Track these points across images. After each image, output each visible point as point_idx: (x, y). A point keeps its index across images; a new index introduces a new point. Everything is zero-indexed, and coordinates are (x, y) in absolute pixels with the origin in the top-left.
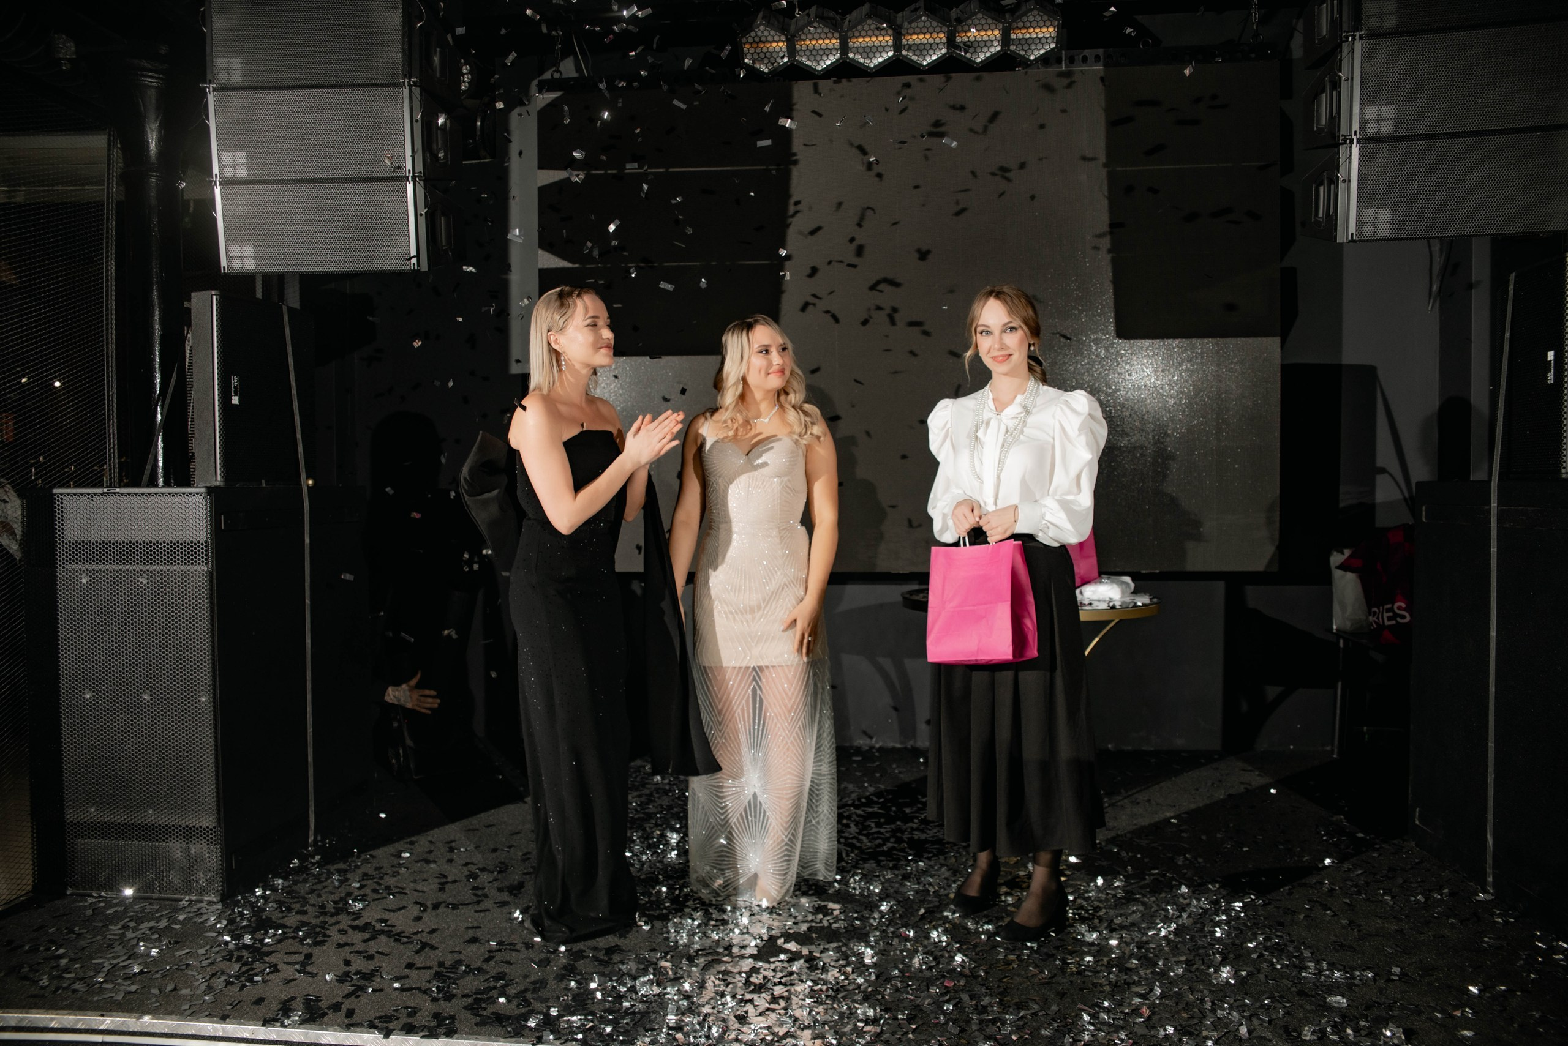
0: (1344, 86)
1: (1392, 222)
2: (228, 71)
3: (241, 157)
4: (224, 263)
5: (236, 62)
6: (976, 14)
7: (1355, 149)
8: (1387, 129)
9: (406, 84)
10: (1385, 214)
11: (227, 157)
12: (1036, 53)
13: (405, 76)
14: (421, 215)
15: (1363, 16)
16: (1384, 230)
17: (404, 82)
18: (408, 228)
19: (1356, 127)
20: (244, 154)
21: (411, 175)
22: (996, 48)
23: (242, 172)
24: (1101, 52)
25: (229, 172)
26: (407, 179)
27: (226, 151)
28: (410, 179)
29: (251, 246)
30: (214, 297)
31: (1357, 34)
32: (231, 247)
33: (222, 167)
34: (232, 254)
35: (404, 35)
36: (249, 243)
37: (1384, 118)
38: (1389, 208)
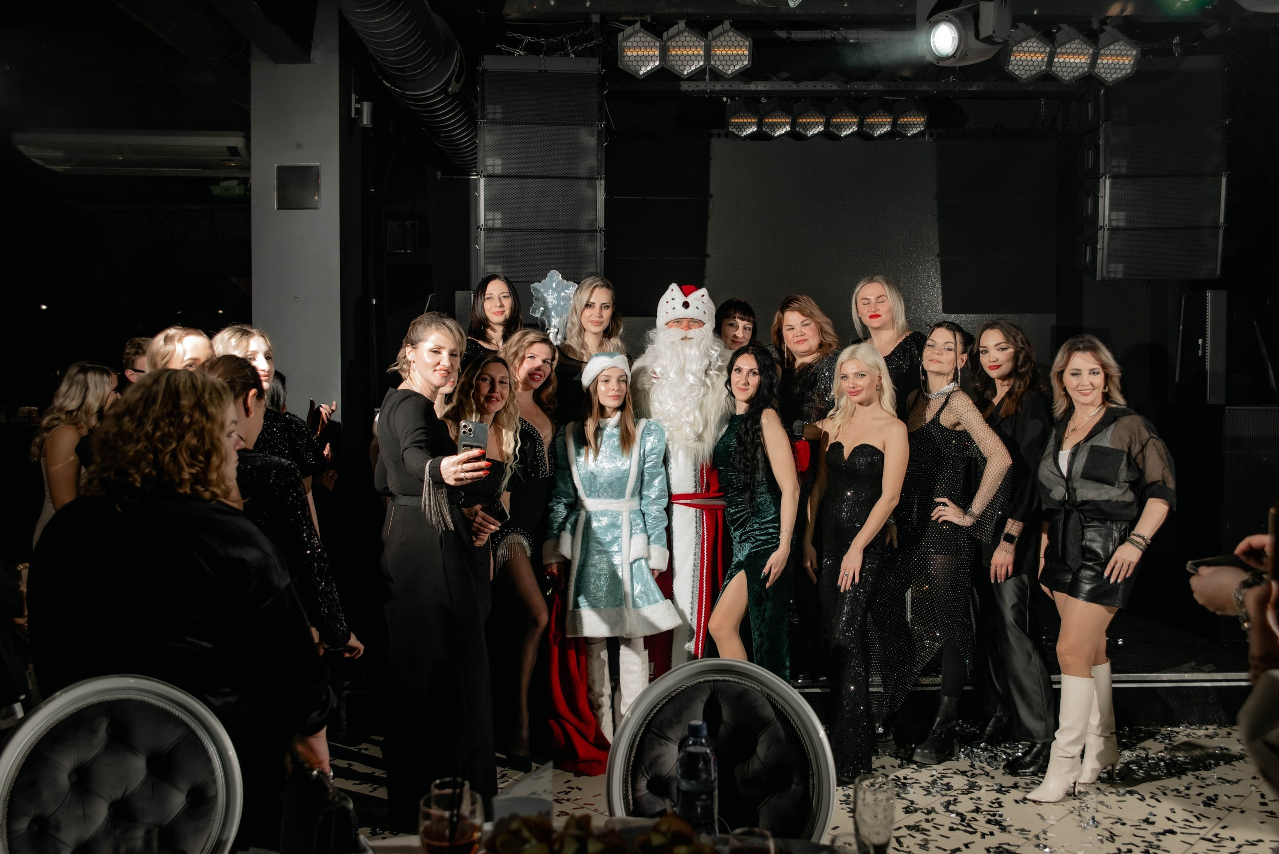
0: (1100, 199)
1: (1124, 271)
2: (493, 166)
3: (498, 215)
5: (498, 162)
7: (1106, 233)
8: (1122, 224)
9: (599, 178)
10: (1120, 267)
11: (490, 215)
12: (912, 132)
13: (598, 174)
15: (1110, 166)
16: (1120, 275)
17: (602, 177)
18: (596, 259)
19: (1107, 222)
20: (500, 214)
22: (887, 128)
23: (498, 224)
25: (490, 224)
26: (597, 232)
27: (488, 211)
28: (599, 231)
29: (500, 266)
31: (1107, 176)
32: (487, 265)
33: (486, 220)
35: (597, 150)
36: (499, 264)
37: (1120, 219)
38: (1122, 265)
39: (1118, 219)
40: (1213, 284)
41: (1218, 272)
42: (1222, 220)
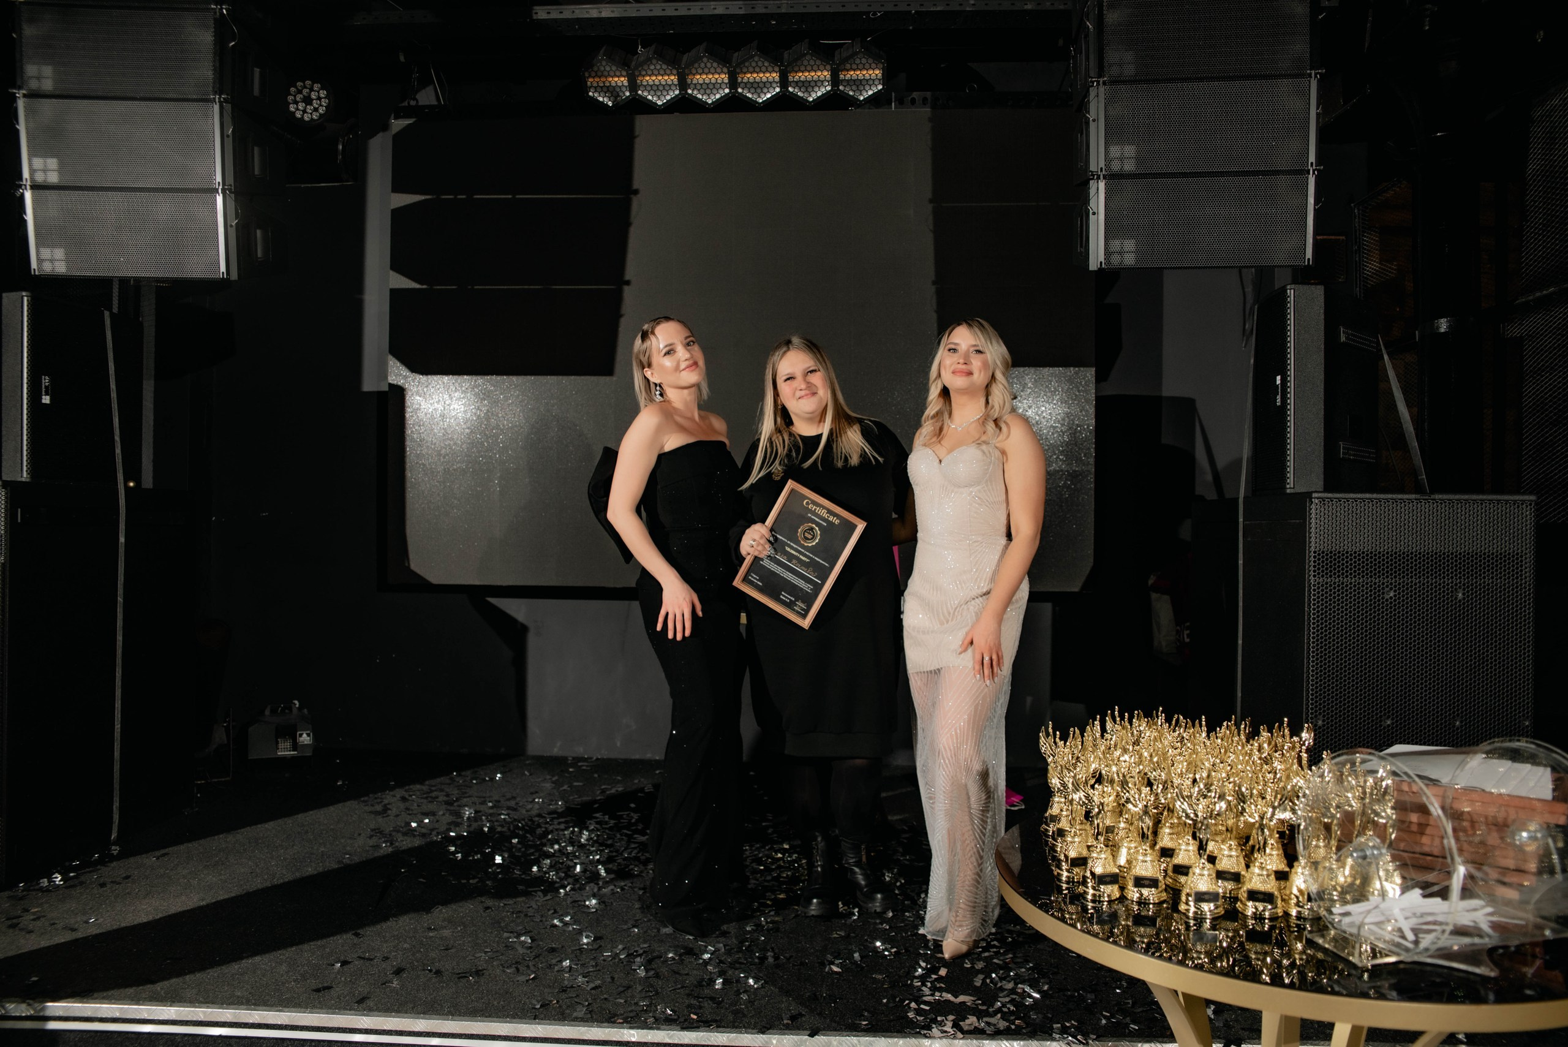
0: (1092, 126)
1: (1136, 252)
2: (39, 78)
3: (52, 163)
4: (34, 264)
5: (47, 71)
6: (805, 55)
7: (1102, 185)
8: (1129, 167)
9: (217, 100)
10: (1130, 245)
11: (38, 163)
12: (865, 94)
13: (215, 93)
14: (231, 226)
15: (1106, 64)
16: (1130, 260)
17: (214, 99)
18: (217, 238)
19: (1102, 164)
20: (55, 160)
21: (221, 187)
22: (827, 88)
23: (53, 178)
24: (928, 94)
25: (40, 178)
26: (216, 191)
27: (36, 156)
28: (220, 191)
29: (62, 250)
30: (25, 299)
31: (1101, 80)
32: (42, 250)
33: (32, 171)
34: (43, 257)
35: (215, 53)
36: (61, 246)
37: (1126, 156)
38: (1133, 241)
39: (1121, 159)
40: (1303, 275)
41: (1309, 254)
42: (1312, 158)
